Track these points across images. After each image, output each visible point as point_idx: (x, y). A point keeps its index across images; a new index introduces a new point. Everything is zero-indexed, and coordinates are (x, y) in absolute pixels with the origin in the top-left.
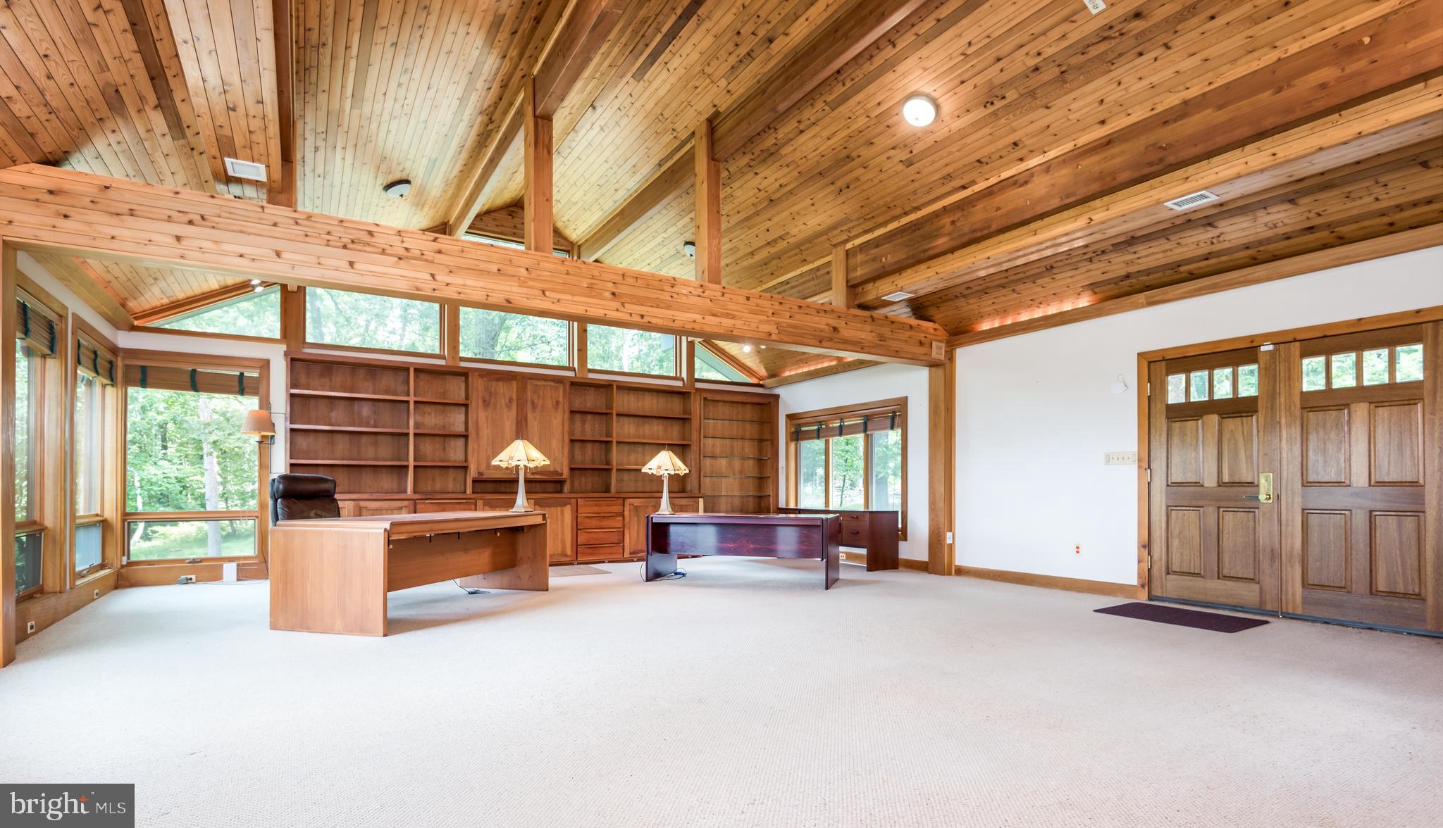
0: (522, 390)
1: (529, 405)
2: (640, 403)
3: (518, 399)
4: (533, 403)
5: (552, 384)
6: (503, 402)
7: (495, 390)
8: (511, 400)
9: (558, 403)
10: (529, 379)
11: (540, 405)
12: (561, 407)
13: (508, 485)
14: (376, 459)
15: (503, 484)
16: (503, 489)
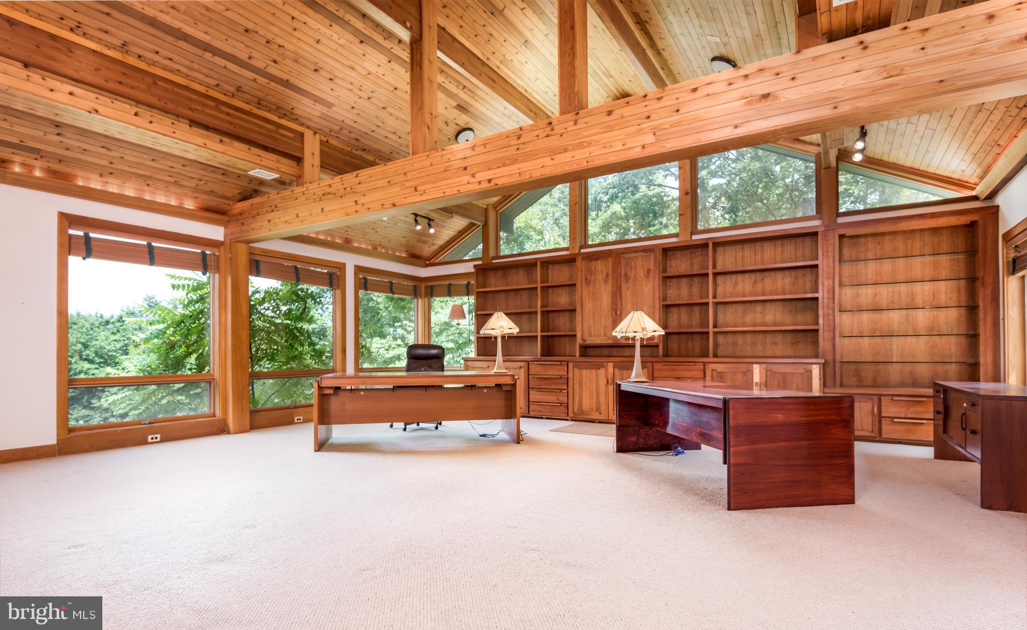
0: (616, 265)
1: (623, 277)
2: (758, 257)
3: (613, 273)
4: (626, 275)
5: (643, 254)
6: (600, 277)
7: (595, 268)
8: (607, 275)
9: (649, 271)
10: (622, 253)
11: (632, 275)
12: (652, 273)
13: (619, 349)
14: (530, 332)
15: (615, 349)
16: (615, 353)
